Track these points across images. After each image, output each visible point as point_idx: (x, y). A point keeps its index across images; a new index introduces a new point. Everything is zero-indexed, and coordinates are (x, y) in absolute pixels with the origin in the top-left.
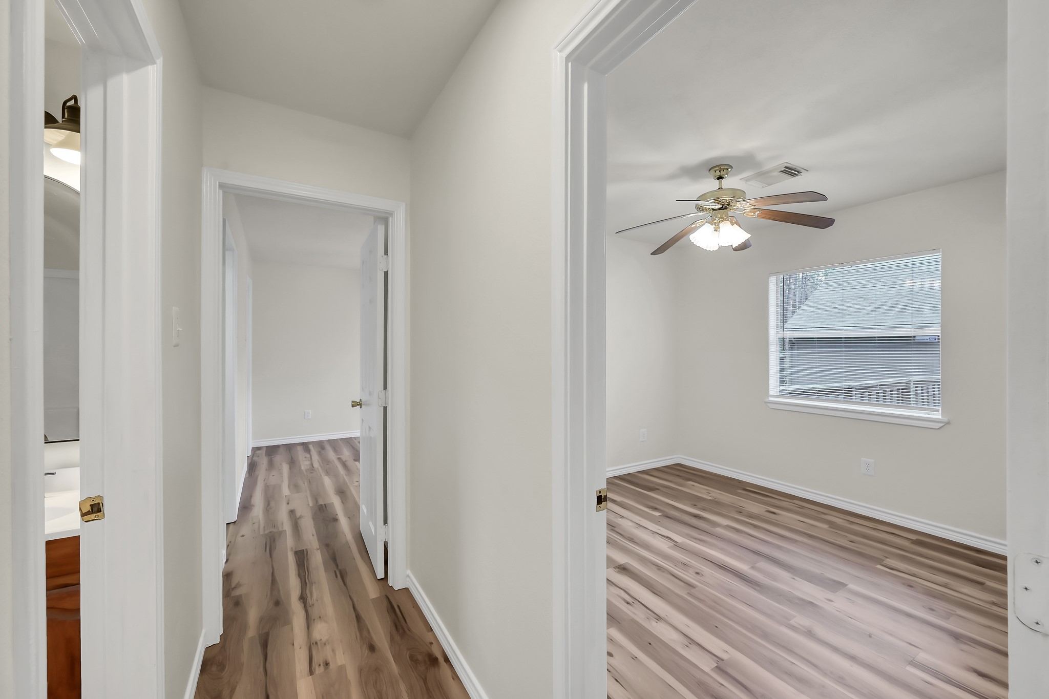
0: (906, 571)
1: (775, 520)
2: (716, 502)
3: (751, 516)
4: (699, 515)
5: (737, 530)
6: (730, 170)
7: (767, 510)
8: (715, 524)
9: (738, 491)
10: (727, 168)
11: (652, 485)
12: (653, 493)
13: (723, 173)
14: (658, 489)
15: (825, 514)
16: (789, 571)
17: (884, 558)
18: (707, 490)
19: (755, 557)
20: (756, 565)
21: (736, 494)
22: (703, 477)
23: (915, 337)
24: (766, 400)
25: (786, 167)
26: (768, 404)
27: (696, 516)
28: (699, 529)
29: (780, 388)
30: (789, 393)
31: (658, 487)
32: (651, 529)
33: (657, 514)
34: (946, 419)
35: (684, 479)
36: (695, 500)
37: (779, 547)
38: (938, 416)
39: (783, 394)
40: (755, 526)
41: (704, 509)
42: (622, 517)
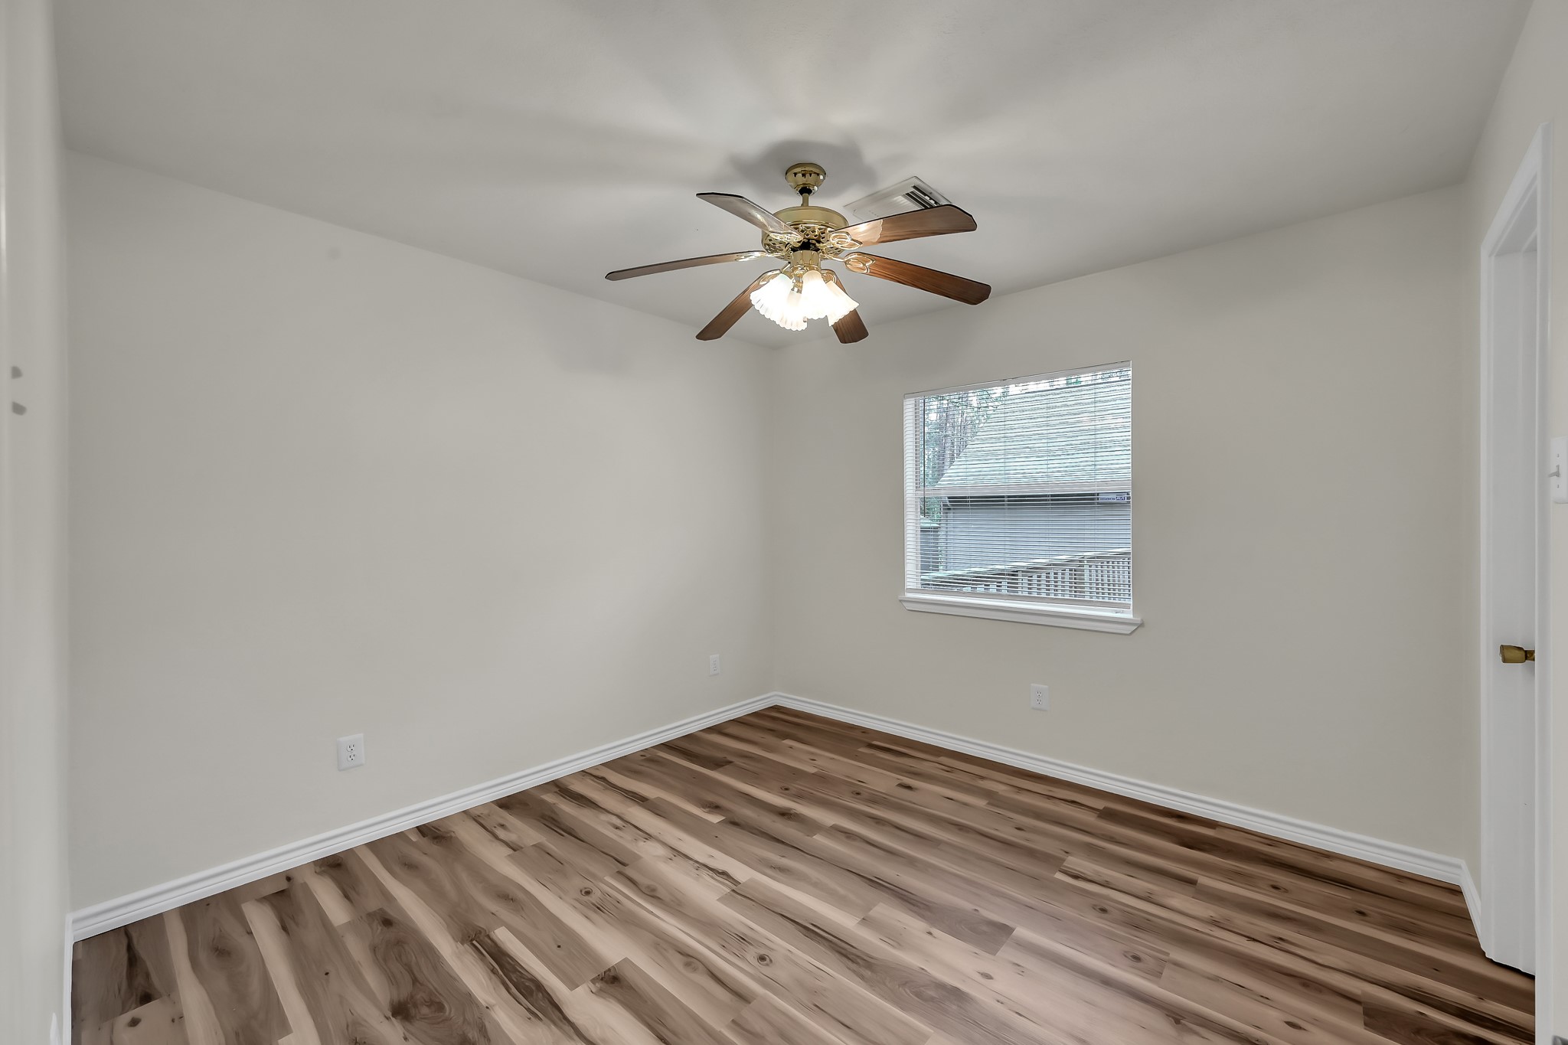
0: (1096, 878)
1: (910, 802)
2: (822, 778)
3: (875, 800)
4: (790, 809)
5: (849, 835)
6: (821, 177)
7: (899, 782)
8: (813, 827)
9: (859, 750)
10: (817, 171)
11: (719, 755)
12: (720, 772)
13: (809, 179)
14: (731, 762)
15: (982, 778)
16: (923, 917)
17: (1062, 855)
18: (812, 753)
19: (870, 893)
20: (871, 913)
21: (856, 757)
22: (808, 728)
23: (1098, 494)
24: (901, 597)
25: (915, 187)
26: (904, 604)
27: (785, 814)
28: (783, 843)
29: (923, 577)
30: (933, 585)
31: (730, 758)
32: (697, 857)
33: (715, 819)
34: (1138, 620)
35: (778, 737)
36: (787, 779)
37: (911, 862)
38: (1128, 615)
39: (926, 584)
40: (878, 821)
41: (799, 796)
42: (648, 836)
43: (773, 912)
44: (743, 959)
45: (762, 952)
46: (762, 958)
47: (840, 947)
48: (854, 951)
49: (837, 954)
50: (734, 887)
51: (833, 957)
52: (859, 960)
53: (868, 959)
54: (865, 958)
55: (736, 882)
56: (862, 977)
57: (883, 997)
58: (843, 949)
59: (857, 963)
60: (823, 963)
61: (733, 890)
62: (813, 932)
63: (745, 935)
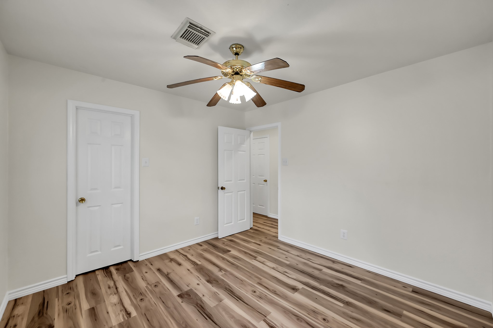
43: (250, 306)
44: (260, 292)
45: (254, 294)
46: (255, 292)
47: (232, 293)
48: (228, 292)
49: (234, 292)
50: (266, 318)
51: (235, 291)
52: (228, 290)
53: (225, 290)
54: (226, 290)
55: (265, 321)
56: (229, 286)
57: (226, 282)
58: (231, 293)
59: (229, 289)
60: (238, 289)
61: (266, 317)
62: (238, 298)
63: (260, 299)
